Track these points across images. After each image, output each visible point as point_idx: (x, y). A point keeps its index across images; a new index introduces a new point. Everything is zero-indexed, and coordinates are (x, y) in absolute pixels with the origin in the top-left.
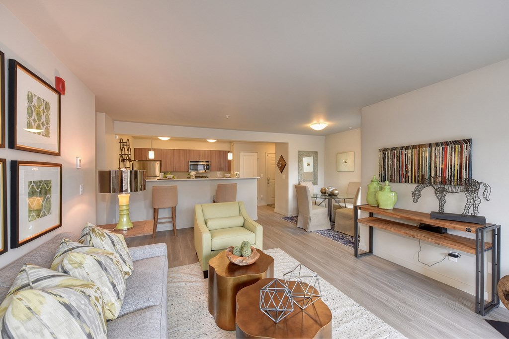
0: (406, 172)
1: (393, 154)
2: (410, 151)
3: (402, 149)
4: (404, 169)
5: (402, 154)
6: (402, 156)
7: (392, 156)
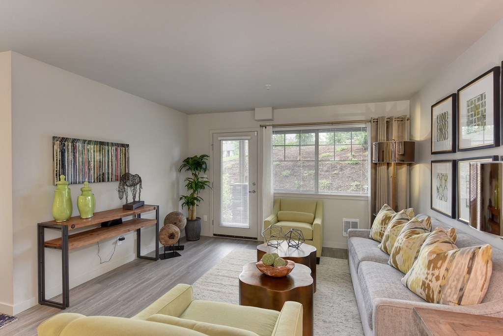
0: (89, 170)
1: (74, 147)
2: (92, 147)
3: (84, 143)
4: (87, 167)
5: (84, 149)
6: (84, 151)
7: (74, 149)
